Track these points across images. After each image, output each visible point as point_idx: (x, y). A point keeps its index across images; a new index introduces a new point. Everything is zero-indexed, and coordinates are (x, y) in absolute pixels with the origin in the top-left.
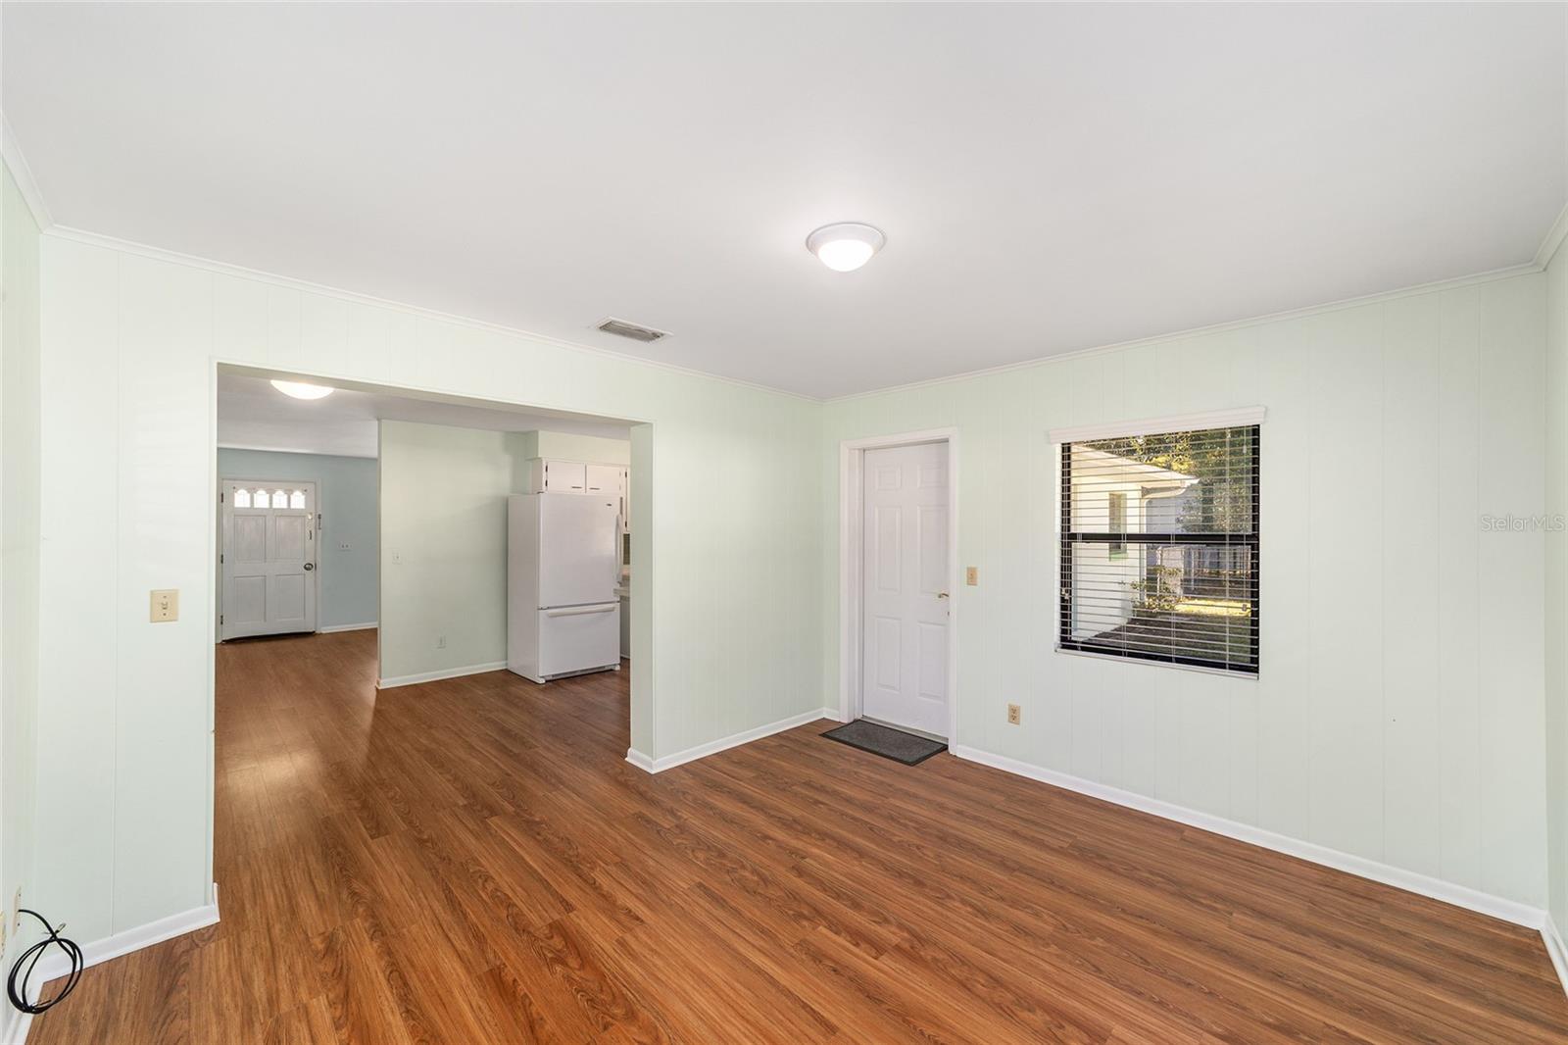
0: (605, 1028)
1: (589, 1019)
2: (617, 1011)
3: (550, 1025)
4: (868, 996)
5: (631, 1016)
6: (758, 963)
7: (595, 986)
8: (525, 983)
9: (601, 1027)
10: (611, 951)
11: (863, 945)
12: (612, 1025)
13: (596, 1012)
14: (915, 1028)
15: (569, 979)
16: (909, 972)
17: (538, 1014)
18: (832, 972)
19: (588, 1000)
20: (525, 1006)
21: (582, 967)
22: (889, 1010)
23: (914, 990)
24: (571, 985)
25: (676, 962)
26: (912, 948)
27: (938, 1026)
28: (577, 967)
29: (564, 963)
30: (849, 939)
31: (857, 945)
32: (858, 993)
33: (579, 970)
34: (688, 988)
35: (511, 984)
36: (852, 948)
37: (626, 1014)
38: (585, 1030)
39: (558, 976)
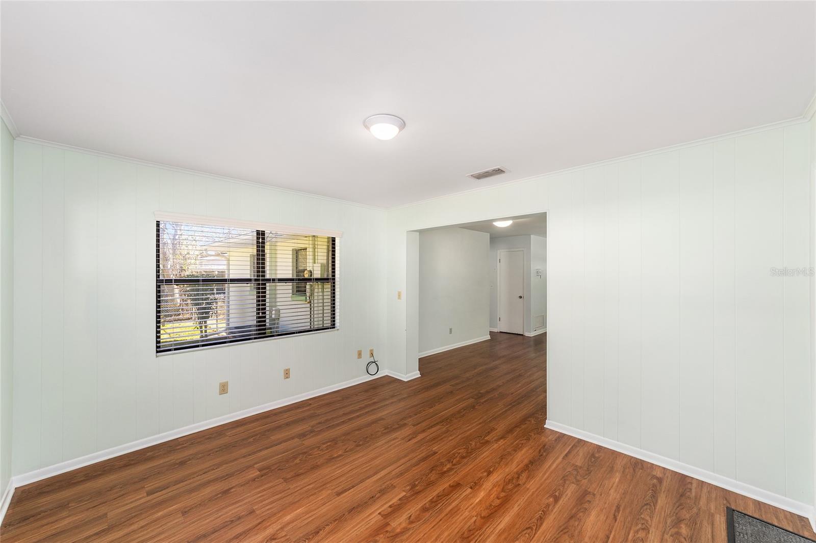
4: (354, 508)
11: (390, 510)
14: (331, 523)
16: (367, 527)
18: (371, 496)
22: (344, 514)
23: (353, 527)
26: (387, 531)
27: (329, 533)
30: (395, 504)
31: (390, 507)
32: (357, 504)
36: (390, 503)
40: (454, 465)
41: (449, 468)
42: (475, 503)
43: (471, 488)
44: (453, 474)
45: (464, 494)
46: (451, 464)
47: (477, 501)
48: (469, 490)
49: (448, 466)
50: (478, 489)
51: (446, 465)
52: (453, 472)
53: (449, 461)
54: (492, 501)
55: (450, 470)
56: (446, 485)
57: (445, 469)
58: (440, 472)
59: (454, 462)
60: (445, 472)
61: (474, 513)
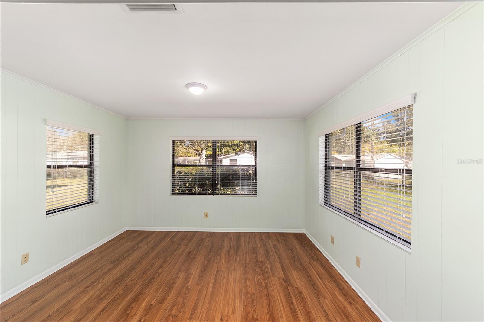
0: (254, 294)
1: (256, 298)
2: (249, 296)
3: (265, 302)
5: (247, 293)
6: (212, 287)
7: (250, 305)
8: (266, 317)
9: (255, 294)
10: (238, 312)
12: (252, 294)
13: (254, 298)
15: (255, 311)
17: (267, 306)
19: (254, 302)
20: (269, 310)
21: (249, 312)
24: (255, 309)
25: (227, 298)
28: (250, 313)
29: (253, 317)
33: (250, 312)
34: (231, 291)
35: (270, 320)
37: (248, 294)
38: (258, 297)
39: (257, 314)
40: (170, 315)
41: (172, 310)
42: (147, 299)
43: (152, 305)
44: (167, 307)
45: (155, 299)
46: (173, 314)
47: (146, 300)
48: (152, 303)
49: (174, 312)
50: (147, 306)
51: (176, 311)
52: (168, 309)
53: (176, 316)
54: (136, 304)
55: (171, 309)
56: (168, 299)
57: (175, 308)
58: (177, 304)
59: (171, 317)
60: (174, 306)
61: (147, 293)
